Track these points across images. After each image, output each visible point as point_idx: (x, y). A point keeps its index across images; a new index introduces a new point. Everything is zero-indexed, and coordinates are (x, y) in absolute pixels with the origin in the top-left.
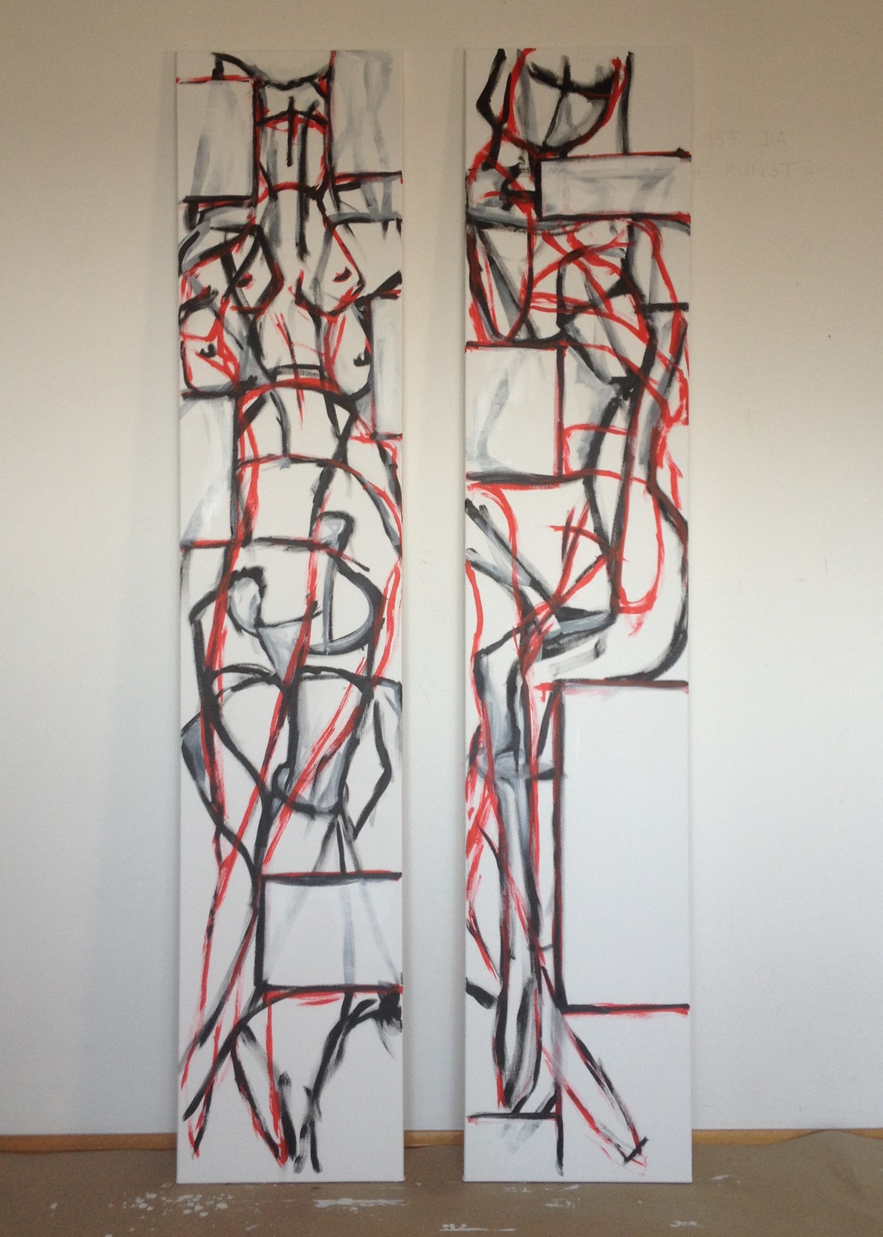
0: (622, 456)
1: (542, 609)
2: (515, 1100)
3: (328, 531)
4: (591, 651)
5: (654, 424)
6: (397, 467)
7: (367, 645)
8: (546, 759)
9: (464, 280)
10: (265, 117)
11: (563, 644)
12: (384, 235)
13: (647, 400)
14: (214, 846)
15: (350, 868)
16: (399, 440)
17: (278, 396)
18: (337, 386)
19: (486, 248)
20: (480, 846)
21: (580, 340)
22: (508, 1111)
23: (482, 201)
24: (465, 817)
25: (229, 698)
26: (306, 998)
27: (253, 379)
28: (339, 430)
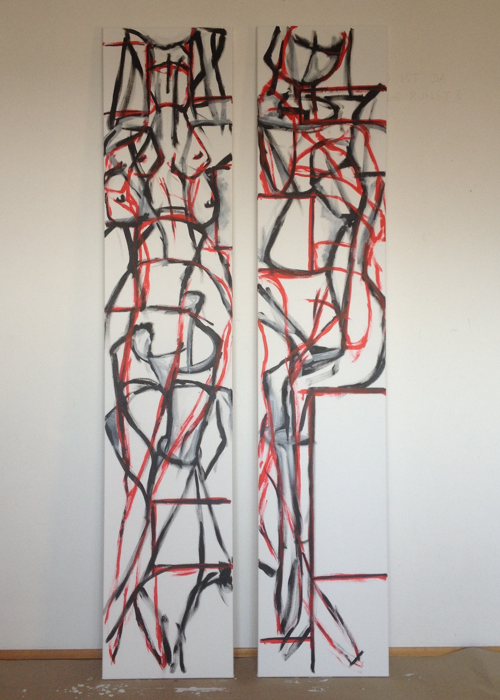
0: (348, 259)
1: (302, 347)
2: (287, 630)
3: (190, 302)
4: (330, 371)
5: (366, 241)
6: (229, 266)
7: (212, 368)
8: (305, 433)
9: (257, 159)
10: (154, 65)
11: (314, 367)
12: (222, 133)
13: (362, 227)
14: (124, 483)
15: (203, 496)
16: (231, 250)
17: (161, 224)
18: (195, 219)
19: (269, 140)
20: (267, 483)
21: (323, 193)
22: (283, 636)
23: (267, 113)
24: (258, 467)
25: (133, 397)
26: (177, 571)
27: (146, 215)
28: (196, 244)
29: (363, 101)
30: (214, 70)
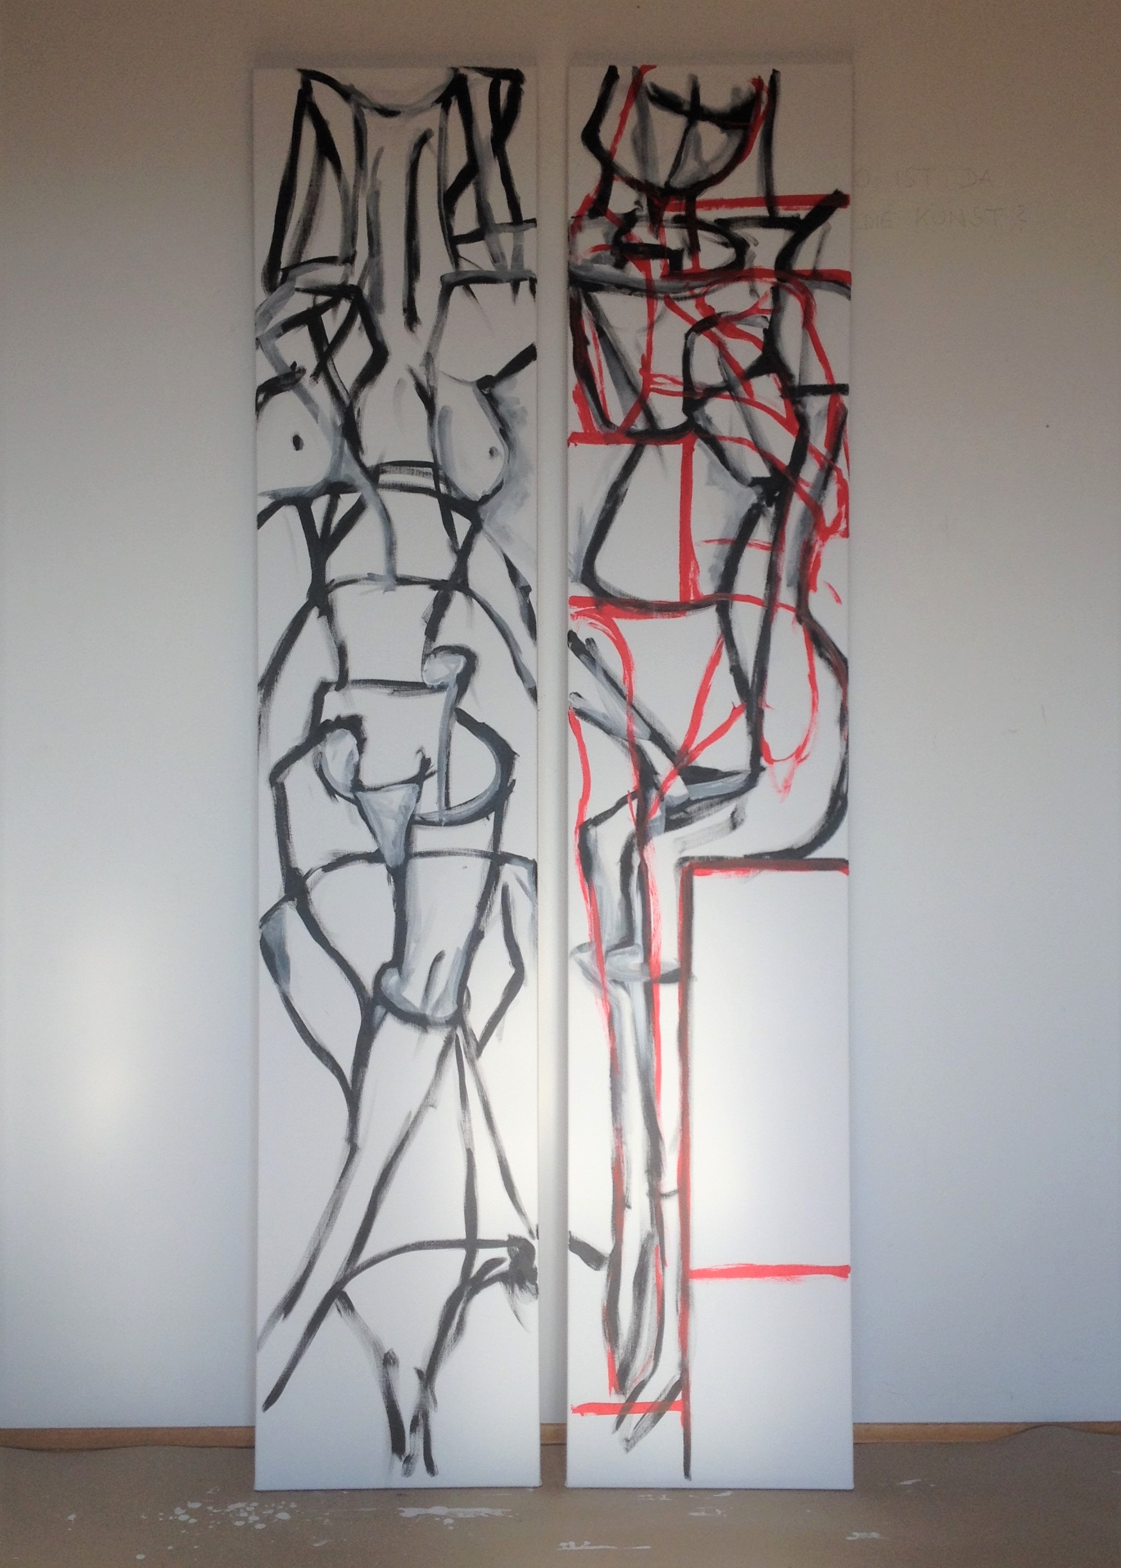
0: (766, 577)
1: (664, 768)
3: (444, 670)
4: (726, 821)
5: (806, 536)
7: (493, 813)
8: (670, 957)
9: (566, 353)
11: (691, 813)
12: (515, 299)
13: (797, 507)
15: (472, 1093)
17: (382, 501)
18: (455, 489)
19: (594, 316)
21: (712, 431)
22: (622, 1399)
23: (589, 256)
25: (319, 880)
27: (349, 479)
28: (457, 543)
29: (800, 230)
30: (497, 161)
